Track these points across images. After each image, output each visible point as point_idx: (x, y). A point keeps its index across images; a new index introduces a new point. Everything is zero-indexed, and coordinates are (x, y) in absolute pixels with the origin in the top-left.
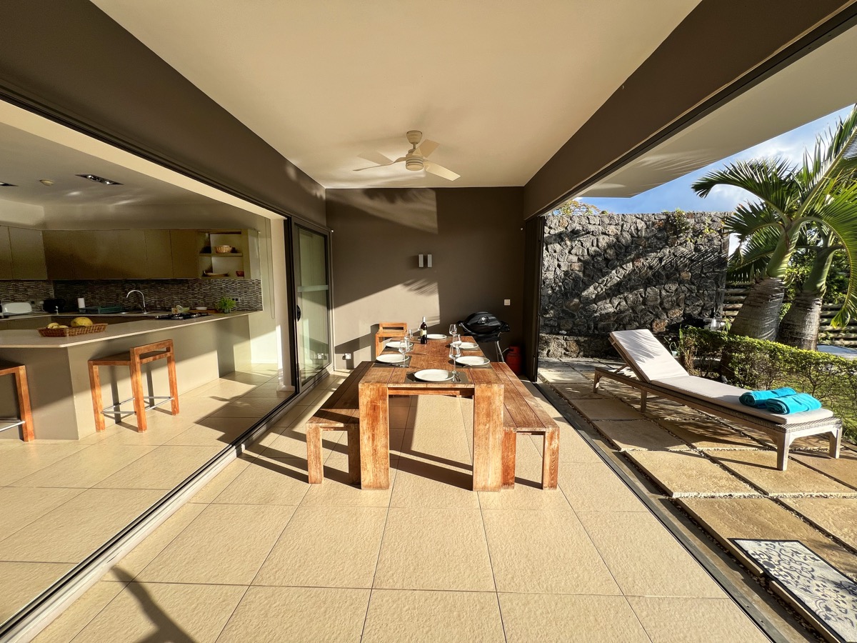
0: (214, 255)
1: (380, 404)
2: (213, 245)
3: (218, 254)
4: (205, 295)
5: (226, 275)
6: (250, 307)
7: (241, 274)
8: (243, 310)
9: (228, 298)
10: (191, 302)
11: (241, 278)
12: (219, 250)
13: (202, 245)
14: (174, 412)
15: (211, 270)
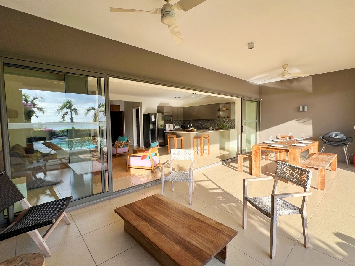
0: (221, 111)
1: (258, 151)
2: (221, 108)
3: (222, 111)
4: (218, 124)
5: (224, 117)
6: (231, 128)
7: (228, 117)
8: (229, 129)
9: (225, 125)
10: (214, 126)
11: (228, 118)
12: (223, 109)
13: (218, 108)
14: (209, 154)
15: (220, 116)
